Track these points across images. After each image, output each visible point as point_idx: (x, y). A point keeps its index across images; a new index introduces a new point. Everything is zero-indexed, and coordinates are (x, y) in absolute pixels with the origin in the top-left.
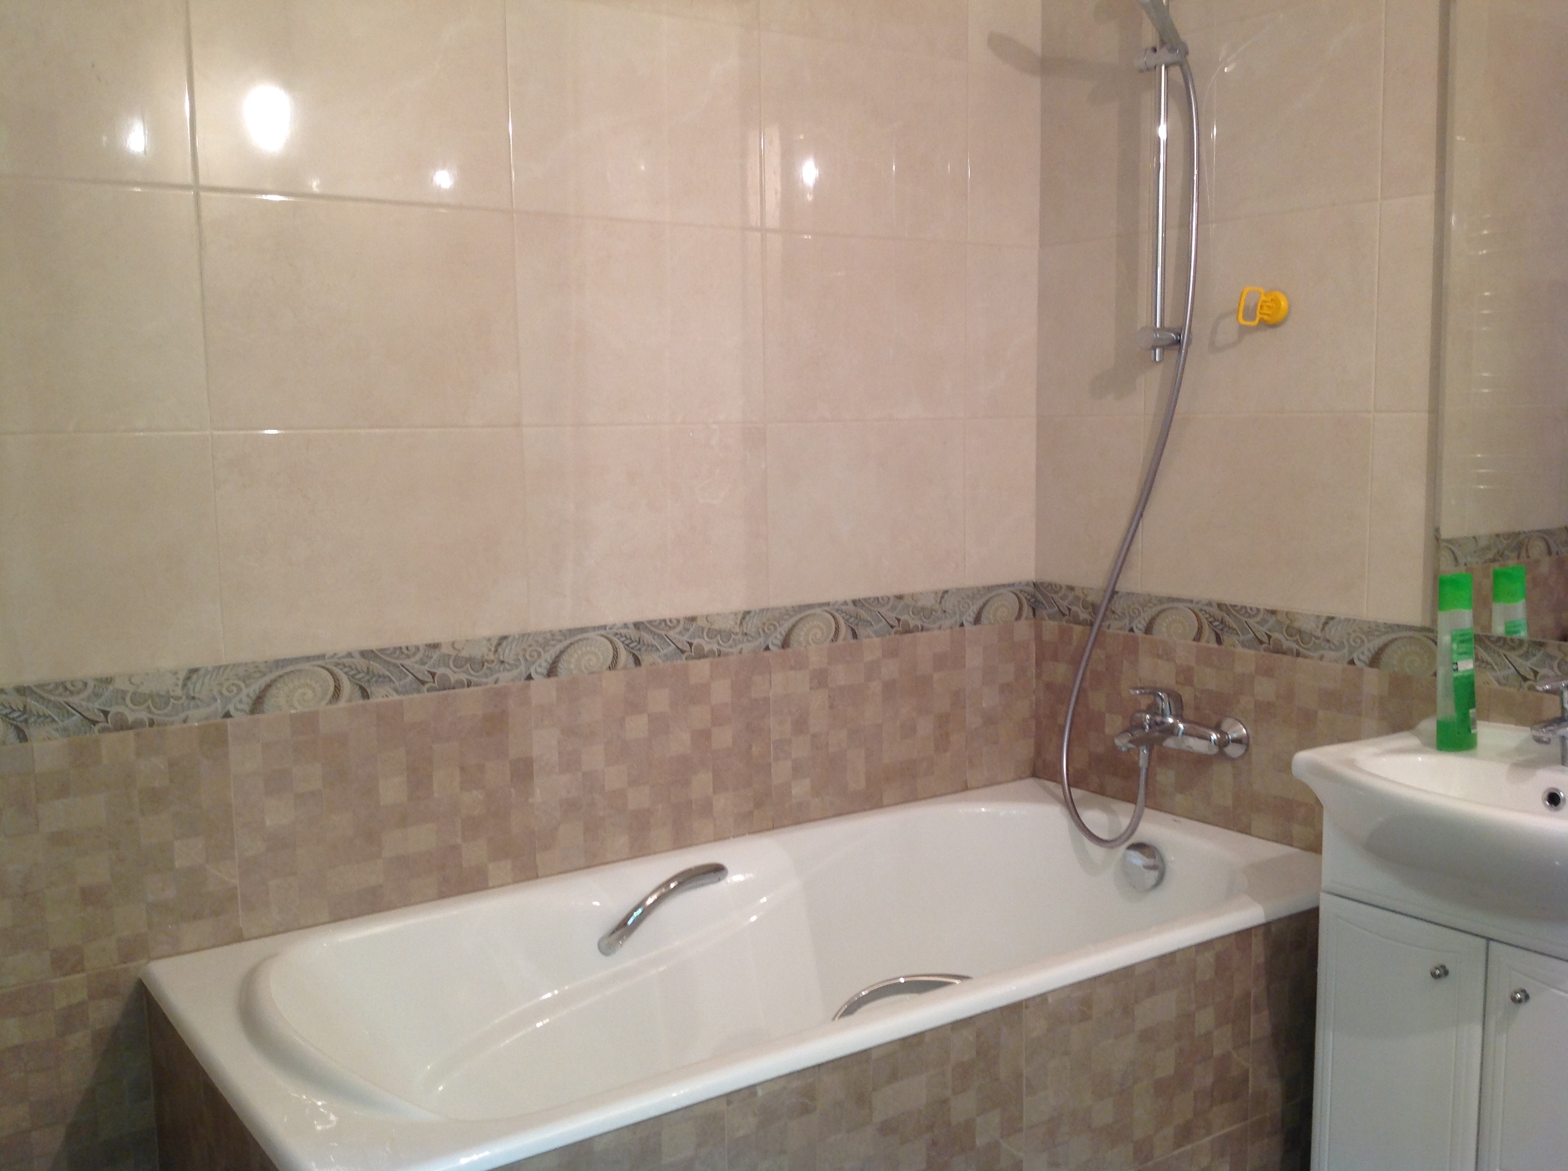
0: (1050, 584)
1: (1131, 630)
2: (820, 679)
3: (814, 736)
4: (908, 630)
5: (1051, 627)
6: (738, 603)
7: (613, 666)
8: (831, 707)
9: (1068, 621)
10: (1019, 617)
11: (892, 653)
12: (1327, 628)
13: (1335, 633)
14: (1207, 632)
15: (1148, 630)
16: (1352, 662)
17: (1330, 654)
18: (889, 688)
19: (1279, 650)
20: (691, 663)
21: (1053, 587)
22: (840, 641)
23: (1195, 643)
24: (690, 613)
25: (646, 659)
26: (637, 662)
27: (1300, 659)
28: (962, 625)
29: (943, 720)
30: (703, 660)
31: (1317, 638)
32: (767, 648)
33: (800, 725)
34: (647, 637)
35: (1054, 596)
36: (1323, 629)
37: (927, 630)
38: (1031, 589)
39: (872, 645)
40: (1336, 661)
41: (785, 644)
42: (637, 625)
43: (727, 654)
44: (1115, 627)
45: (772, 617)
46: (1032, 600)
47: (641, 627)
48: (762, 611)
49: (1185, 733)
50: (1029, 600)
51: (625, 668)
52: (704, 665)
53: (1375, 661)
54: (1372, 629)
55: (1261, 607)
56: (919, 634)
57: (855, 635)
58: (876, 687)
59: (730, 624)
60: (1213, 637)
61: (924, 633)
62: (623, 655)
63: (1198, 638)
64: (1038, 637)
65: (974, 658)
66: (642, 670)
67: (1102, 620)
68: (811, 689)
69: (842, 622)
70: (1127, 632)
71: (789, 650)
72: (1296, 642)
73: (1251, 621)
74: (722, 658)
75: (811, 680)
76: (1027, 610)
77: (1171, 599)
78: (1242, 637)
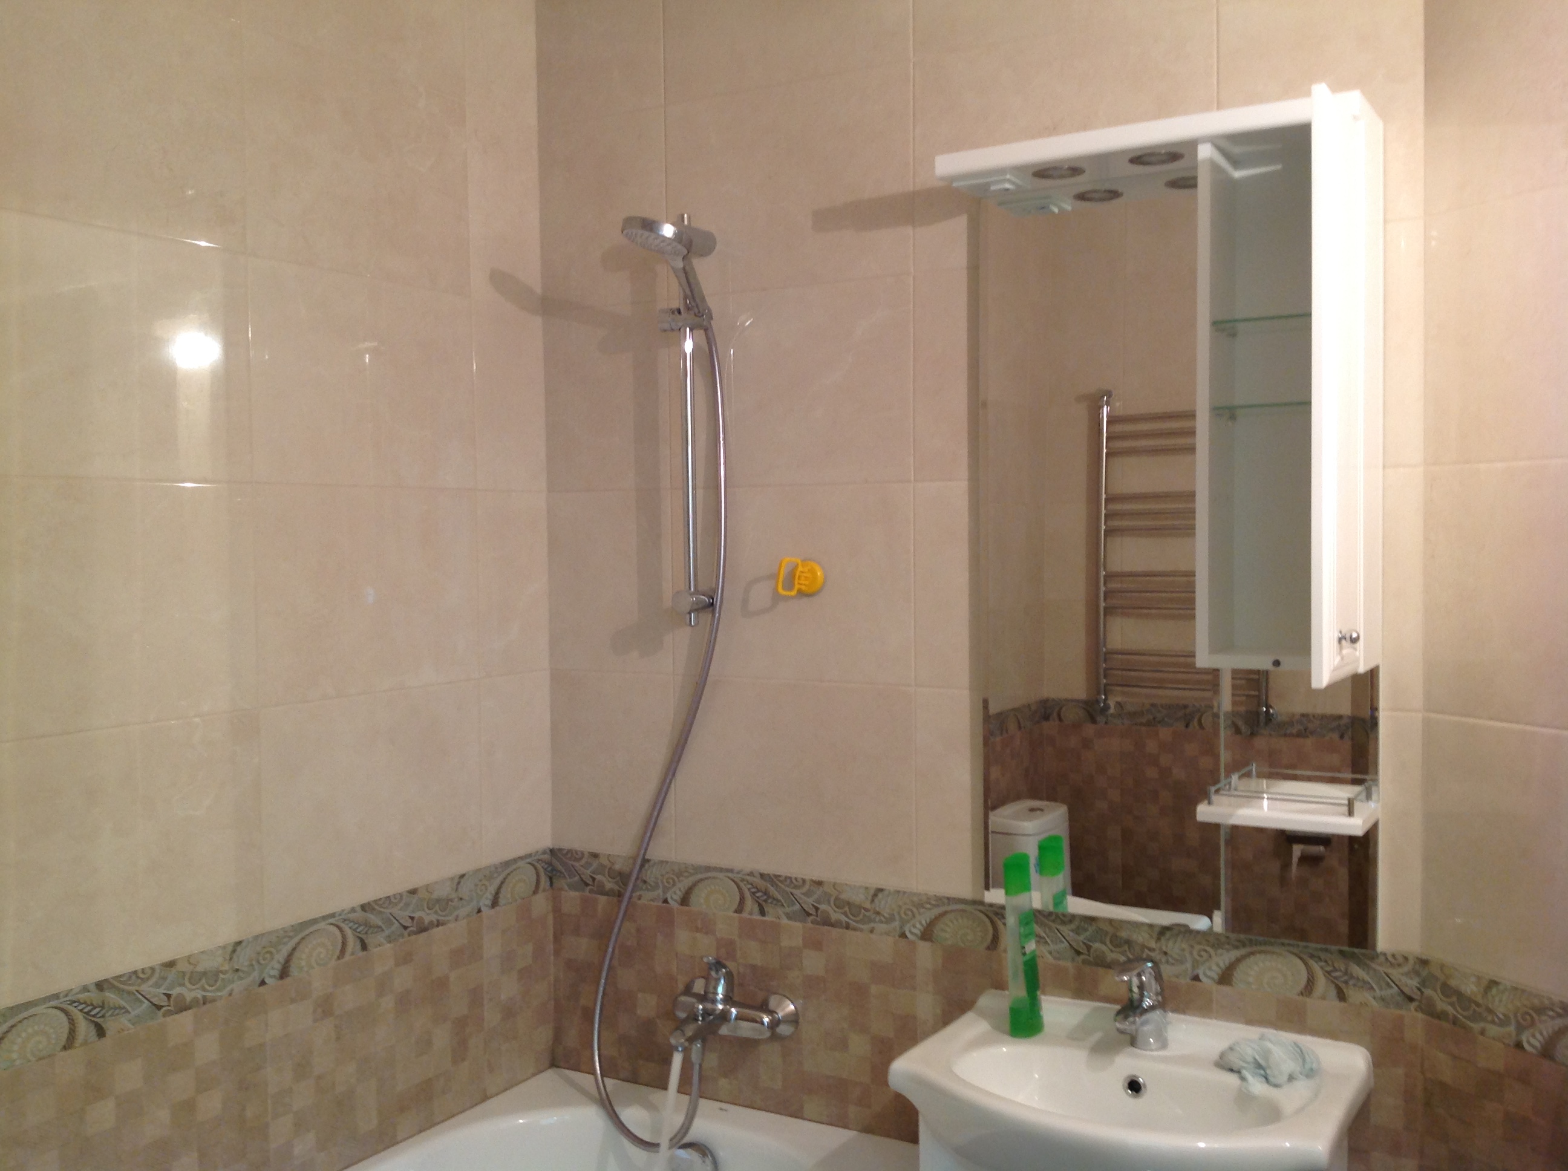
0: (570, 851)
1: (666, 901)
2: (325, 1008)
3: (319, 1077)
4: (423, 929)
5: (571, 899)
6: (227, 934)
7: (69, 1045)
8: (338, 1039)
9: (591, 891)
10: (535, 892)
11: (406, 959)
12: (876, 901)
13: (884, 905)
14: (749, 903)
15: (685, 901)
16: (903, 935)
17: (883, 927)
18: (404, 1002)
19: (827, 922)
20: (169, 1019)
21: (573, 855)
22: (348, 957)
23: (736, 915)
24: (167, 957)
25: (111, 1026)
26: (101, 1032)
27: (849, 932)
28: (479, 911)
29: (461, 1024)
30: (184, 1013)
31: (866, 910)
32: (263, 983)
33: (302, 1069)
34: (111, 997)
35: (576, 864)
36: (873, 901)
37: (443, 924)
38: (547, 857)
39: (383, 952)
40: (887, 934)
41: (284, 974)
42: (100, 986)
43: (213, 1000)
44: (648, 898)
45: (267, 942)
46: (549, 869)
47: (105, 986)
48: (256, 938)
49: (737, 1018)
50: (545, 869)
51: (85, 1043)
52: (187, 1017)
53: (927, 935)
54: (922, 902)
55: (806, 878)
56: (436, 930)
57: (364, 947)
58: (388, 1003)
59: (217, 962)
60: (756, 909)
61: (440, 928)
62: (84, 1027)
63: (739, 910)
64: (557, 910)
65: (492, 947)
66: (107, 1041)
67: (633, 891)
68: (315, 1021)
69: (349, 933)
70: (660, 904)
71: (288, 980)
72: (845, 914)
73: (796, 892)
74: (208, 1006)
75: (315, 1011)
76: (544, 882)
77: (708, 869)
78: (788, 910)
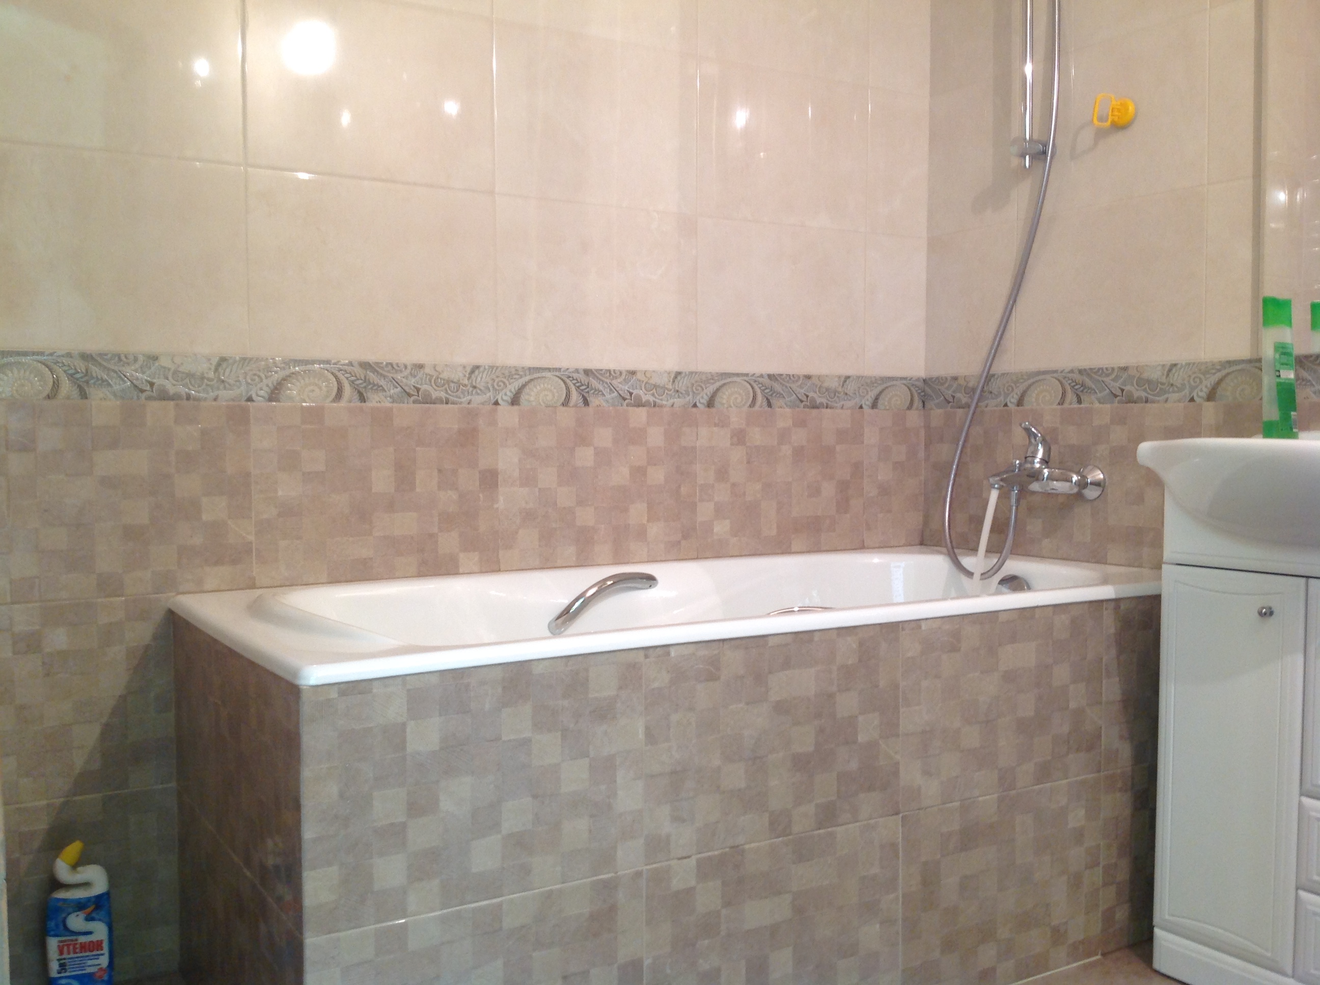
0: (937, 378)
1: (1006, 405)
2: (739, 437)
3: (734, 485)
4: (815, 406)
5: (937, 414)
6: (672, 364)
7: (566, 403)
8: (748, 462)
9: (952, 407)
10: (910, 407)
11: (801, 423)
12: (1171, 375)
13: (1177, 378)
14: (1070, 396)
15: (1020, 403)
16: (1192, 400)
17: (1175, 396)
18: (799, 453)
19: (1131, 400)
20: (630, 408)
21: (940, 380)
22: (757, 408)
23: (1059, 407)
24: (631, 367)
25: (594, 401)
26: (586, 403)
27: (1148, 405)
28: (861, 407)
29: (843, 487)
30: (641, 408)
31: (1163, 384)
32: (695, 406)
33: (722, 474)
34: (594, 383)
35: (940, 387)
36: (1168, 375)
37: (831, 408)
38: (920, 384)
39: (784, 415)
40: (1179, 401)
41: (710, 404)
42: (587, 372)
43: (661, 406)
44: (992, 405)
45: (701, 379)
46: (923, 394)
47: (590, 374)
48: (691, 373)
50: (919, 394)
51: (576, 406)
52: (642, 412)
53: (1211, 397)
54: (1208, 369)
55: (1116, 366)
56: (824, 410)
57: (770, 405)
58: (786, 450)
59: (664, 380)
60: (1075, 399)
61: (829, 410)
62: (575, 396)
63: (1061, 403)
64: (927, 427)
65: (871, 437)
66: (590, 410)
67: (979, 401)
68: (732, 444)
69: (758, 392)
70: (1002, 408)
71: (713, 410)
72: (1145, 390)
73: (1107, 380)
74: (657, 409)
75: (732, 437)
76: (917, 403)
77: (1039, 373)
78: (1099, 395)
